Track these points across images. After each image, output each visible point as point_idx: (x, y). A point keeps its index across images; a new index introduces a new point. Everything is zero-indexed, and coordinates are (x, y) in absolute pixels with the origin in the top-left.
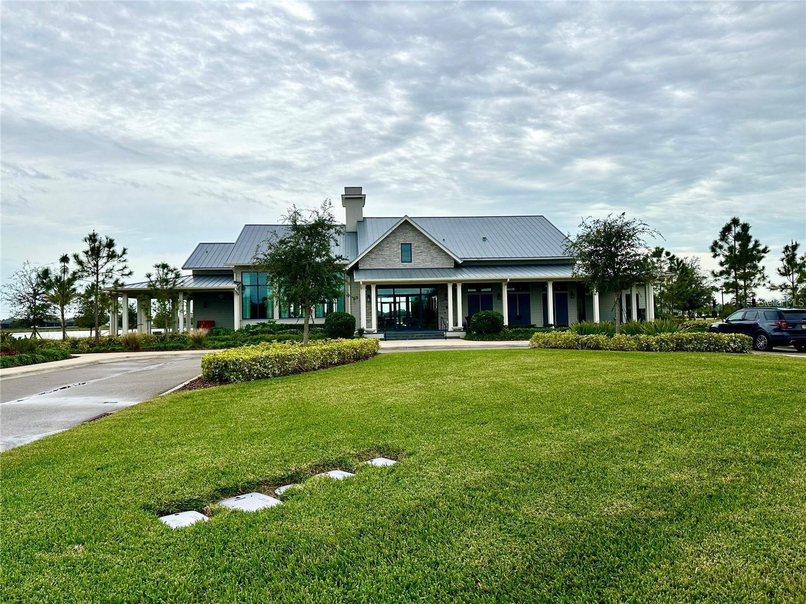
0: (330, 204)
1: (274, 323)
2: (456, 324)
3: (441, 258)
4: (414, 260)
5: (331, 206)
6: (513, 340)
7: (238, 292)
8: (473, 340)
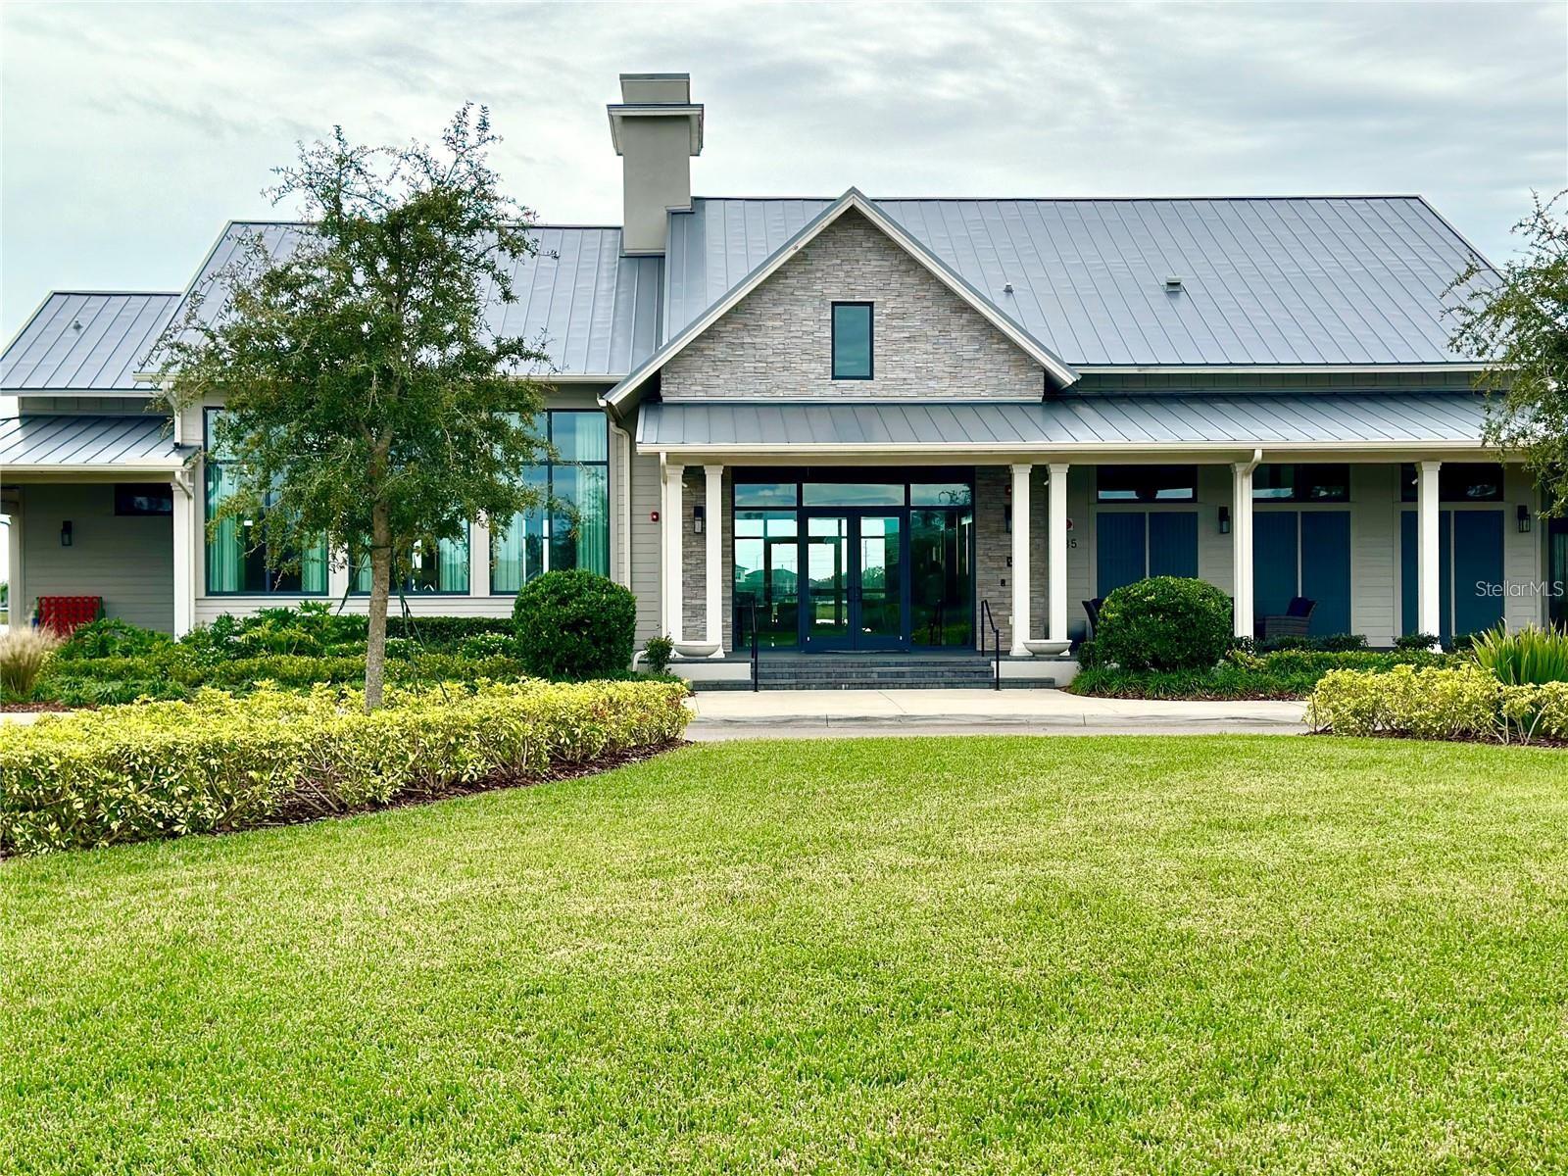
0: (484, 125)
1: (323, 610)
2: (1040, 626)
3: (991, 361)
4: (884, 370)
5: (488, 134)
6: (1267, 698)
7: (187, 484)
8: (1102, 695)
